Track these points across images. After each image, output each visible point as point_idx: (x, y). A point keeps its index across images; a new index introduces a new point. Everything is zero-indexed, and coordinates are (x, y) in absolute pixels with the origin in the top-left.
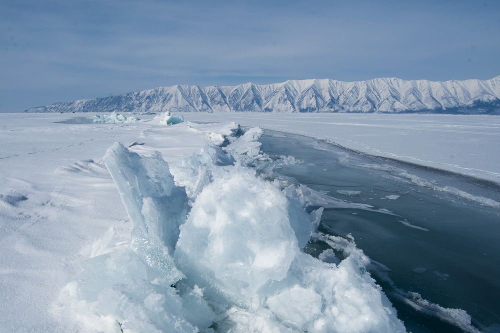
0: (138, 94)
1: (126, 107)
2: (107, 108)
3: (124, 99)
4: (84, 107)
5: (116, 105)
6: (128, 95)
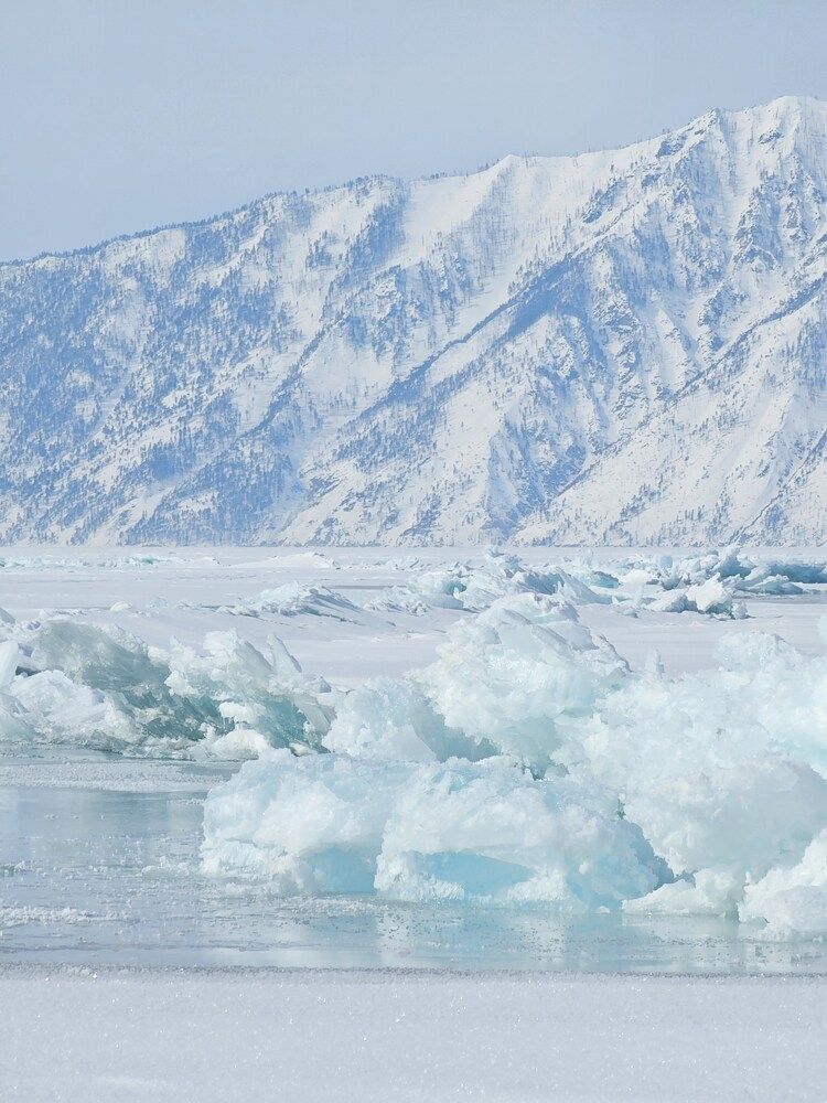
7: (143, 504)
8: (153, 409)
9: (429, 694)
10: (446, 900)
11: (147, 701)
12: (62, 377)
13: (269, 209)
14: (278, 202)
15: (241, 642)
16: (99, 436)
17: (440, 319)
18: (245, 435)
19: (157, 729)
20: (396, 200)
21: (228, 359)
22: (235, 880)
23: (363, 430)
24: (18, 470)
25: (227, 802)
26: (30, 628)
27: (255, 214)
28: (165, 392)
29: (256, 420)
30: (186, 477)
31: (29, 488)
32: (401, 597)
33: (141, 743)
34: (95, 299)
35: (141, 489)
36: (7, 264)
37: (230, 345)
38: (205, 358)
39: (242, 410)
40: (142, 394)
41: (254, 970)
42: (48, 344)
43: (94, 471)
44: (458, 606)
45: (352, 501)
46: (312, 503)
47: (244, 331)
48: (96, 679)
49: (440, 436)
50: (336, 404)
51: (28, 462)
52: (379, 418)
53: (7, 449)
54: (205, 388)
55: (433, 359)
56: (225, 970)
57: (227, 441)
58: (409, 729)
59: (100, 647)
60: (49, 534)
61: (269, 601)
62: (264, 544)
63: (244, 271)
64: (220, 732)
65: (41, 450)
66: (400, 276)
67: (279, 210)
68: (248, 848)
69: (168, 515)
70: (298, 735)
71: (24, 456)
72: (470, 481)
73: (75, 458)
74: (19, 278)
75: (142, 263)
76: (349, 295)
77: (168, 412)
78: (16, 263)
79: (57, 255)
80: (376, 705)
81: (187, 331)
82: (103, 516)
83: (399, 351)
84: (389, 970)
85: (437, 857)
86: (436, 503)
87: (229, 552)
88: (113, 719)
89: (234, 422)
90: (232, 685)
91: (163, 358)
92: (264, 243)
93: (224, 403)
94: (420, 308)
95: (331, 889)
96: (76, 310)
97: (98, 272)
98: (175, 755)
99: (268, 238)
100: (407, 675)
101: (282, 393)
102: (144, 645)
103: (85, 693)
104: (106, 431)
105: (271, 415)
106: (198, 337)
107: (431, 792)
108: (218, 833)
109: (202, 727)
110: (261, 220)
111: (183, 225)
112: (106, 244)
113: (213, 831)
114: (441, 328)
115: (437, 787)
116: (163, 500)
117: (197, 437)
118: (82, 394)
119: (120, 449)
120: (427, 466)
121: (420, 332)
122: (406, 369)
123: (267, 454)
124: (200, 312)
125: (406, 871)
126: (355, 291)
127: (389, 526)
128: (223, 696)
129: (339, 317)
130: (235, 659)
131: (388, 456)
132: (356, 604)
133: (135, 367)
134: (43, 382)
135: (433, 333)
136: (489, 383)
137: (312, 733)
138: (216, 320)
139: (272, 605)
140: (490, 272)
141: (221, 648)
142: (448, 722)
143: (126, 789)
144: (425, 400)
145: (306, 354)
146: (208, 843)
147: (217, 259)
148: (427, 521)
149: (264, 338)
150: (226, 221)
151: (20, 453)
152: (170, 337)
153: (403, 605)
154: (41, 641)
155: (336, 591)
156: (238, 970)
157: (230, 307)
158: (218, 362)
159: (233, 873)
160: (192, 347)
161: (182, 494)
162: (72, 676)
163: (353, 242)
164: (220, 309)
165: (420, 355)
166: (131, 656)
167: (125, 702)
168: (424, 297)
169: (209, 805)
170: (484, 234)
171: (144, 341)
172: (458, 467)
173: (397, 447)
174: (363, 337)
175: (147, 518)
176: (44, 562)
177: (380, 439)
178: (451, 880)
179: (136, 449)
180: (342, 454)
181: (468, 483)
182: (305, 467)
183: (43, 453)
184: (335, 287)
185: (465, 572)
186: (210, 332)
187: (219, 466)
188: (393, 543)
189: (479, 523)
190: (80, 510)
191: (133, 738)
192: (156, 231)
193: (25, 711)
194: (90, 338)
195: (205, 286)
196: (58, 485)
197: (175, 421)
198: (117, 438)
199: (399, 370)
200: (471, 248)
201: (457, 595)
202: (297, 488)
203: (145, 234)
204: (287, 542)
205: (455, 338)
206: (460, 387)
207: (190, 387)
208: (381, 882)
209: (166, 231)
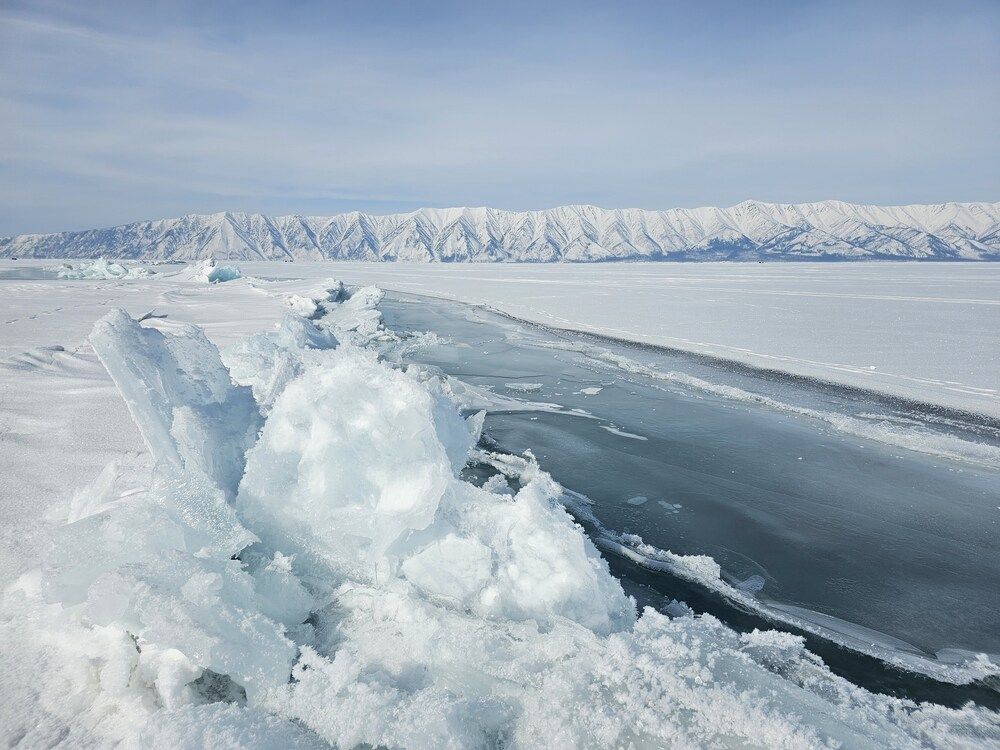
0: (150, 226)
1: (125, 251)
2: (85, 251)
3: (120, 236)
4: (37, 248)
5: (104, 246)
6: (128, 227)
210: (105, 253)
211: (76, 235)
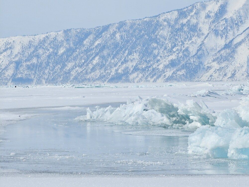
0: (223, 10)
1: (173, 64)
2: (101, 66)
3: (165, 32)
4: (18, 64)
5: (136, 56)
6: (182, 14)
7: (169, 73)
8: (171, 51)
9: (238, 113)
10: (244, 159)
11: (173, 116)
12: (151, 45)
13: (196, 6)
14: (198, 4)
15: (195, 102)
16: (159, 58)
17: (236, 29)
18: (192, 57)
19: (176, 122)
20: (225, 3)
21: (188, 40)
22: (196, 155)
23: (218, 55)
24: (141, 66)
25: (193, 138)
26: (146, 100)
27: (193, 7)
28: (174, 48)
29: (194, 53)
30: (178, 66)
31: (143, 70)
32: (229, 92)
33: (172, 125)
34: (158, 27)
35: (168, 69)
36: (138, 20)
37: (188, 37)
38: (182, 40)
39: (191, 51)
40: (168, 48)
41: (202, 175)
42: (147, 37)
43: (158, 66)
44: (242, 94)
45: (216, 71)
46: (207, 72)
47: (191, 33)
48: (162, 111)
49: (236, 56)
50: (212, 49)
51: (143, 64)
52: (222, 52)
53: (138, 61)
54: (182, 46)
55: (234, 39)
56: (195, 175)
57: (188, 58)
58: (234, 121)
59: (163, 104)
60: (148, 80)
61: (199, 93)
62: (196, 81)
63: (191, 20)
64: (190, 123)
65: (146, 61)
66: (226, 20)
67: (198, 6)
68: (199, 148)
69: (175, 75)
70: (208, 123)
71: (142, 63)
72: (243, 66)
73: (154, 63)
74: (140, 23)
75: (168, 19)
76: (215, 25)
77: (174, 52)
78: (140, 19)
79: (149, 18)
80: (226, 115)
81: (178, 34)
82: (160, 76)
83: (226, 37)
84: (232, 174)
85: (242, 149)
86: (235, 71)
87: (188, 83)
88: (165, 120)
89: (189, 54)
90: (192, 112)
91: (173, 40)
92: (195, 13)
93: (187, 50)
94: (231, 27)
95: (218, 157)
96: (153, 30)
97: (158, 21)
98: (180, 128)
99: (196, 12)
100: (233, 108)
101: (200, 47)
102: (173, 103)
103: (159, 114)
104: (161, 57)
105: (198, 52)
106: (181, 35)
107: (240, 134)
108: (192, 144)
109: (186, 121)
110: (195, 8)
111: (177, 10)
112: (160, 15)
113: (190, 144)
114: (236, 32)
115: (241, 133)
116: (173, 72)
117: (181, 57)
118: (155, 48)
119: (164, 61)
120: (233, 63)
121: (231, 33)
122: (228, 41)
123: (197, 61)
124: (181, 29)
125: (235, 152)
126: (216, 24)
127: (225, 77)
128: (191, 114)
129: (212, 30)
130: (193, 106)
131: (224, 61)
132: (219, 94)
133: (167, 42)
134: (146, 46)
135: (234, 33)
136: (247, 44)
137: (211, 122)
138: (185, 31)
139: (200, 94)
140: (247, 19)
141: (190, 104)
142: (243, 119)
143: (170, 135)
144: (232, 48)
145: (205, 38)
146: (189, 147)
147: (185, 17)
148: (233, 75)
149: (196, 35)
150: (187, 9)
151: (141, 62)
152: (174, 35)
153: (229, 94)
154: (149, 103)
155: (214, 91)
156: (198, 175)
157: (188, 28)
158: (185, 41)
159: (195, 153)
160: (179, 37)
161: (178, 71)
162: (156, 110)
163: (215, 12)
164: (186, 29)
165: (231, 38)
166: (170, 106)
167: (168, 116)
168: (232, 25)
169: (189, 138)
170: (245, 10)
171: (169, 36)
172: (240, 63)
173: (226, 59)
174: (218, 34)
175: (170, 76)
176: (147, 86)
177: (222, 57)
178: (245, 154)
179: (167, 60)
180: (214, 61)
181: (242, 66)
182: (205, 64)
183: (146, 62)
184: (211, 23)
185: (243, 86)
186: (183, 34)
187: (186, 64)
188: (226, 80)
189: (245, 75)
190: (155, 74)
191: (171, 124)
192: (171, 11)
193: (146, 119)
194: (156, 36)
195: (182, 23)
196: (150, 69)
197: (176, 54)
198: (163, 58)
199: (226, 41)
200: (242, 13)
201: (241, 91)
202: (204, 68)
203: (169, 12)
204: (201, 81)
205: (239, 34)
206: (240, 45)
207: (179, 46)
208: (229, 155)
209: (173, 12)
210: (136, 69)
211: (87, 35)
